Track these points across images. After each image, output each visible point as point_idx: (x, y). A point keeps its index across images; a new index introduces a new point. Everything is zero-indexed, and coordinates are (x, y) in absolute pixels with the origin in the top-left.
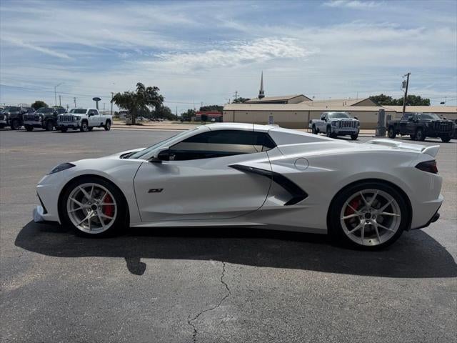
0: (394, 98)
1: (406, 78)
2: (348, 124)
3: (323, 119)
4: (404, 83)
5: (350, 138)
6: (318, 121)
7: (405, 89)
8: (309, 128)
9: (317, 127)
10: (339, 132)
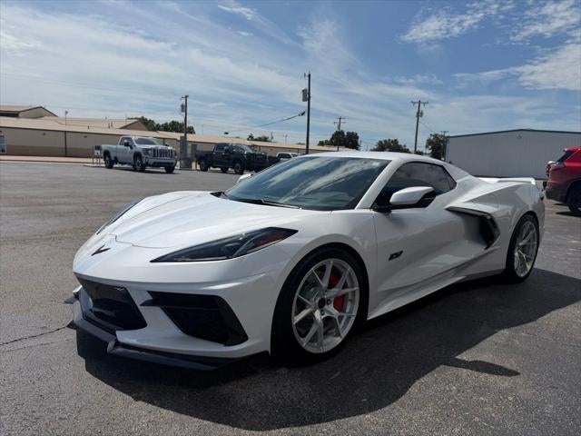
0: (156, 123)
1: (184, 101)
2: (163, 153)
3: (127, 145)
4: (182, 106)
5: (164, 171)
6: (114, 147)
7: (184, 113)
8: (98, 157)
9: (113, 155)
10: (155, 163)
